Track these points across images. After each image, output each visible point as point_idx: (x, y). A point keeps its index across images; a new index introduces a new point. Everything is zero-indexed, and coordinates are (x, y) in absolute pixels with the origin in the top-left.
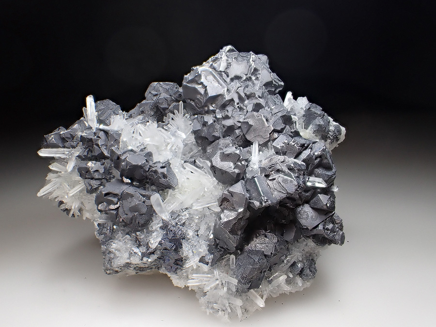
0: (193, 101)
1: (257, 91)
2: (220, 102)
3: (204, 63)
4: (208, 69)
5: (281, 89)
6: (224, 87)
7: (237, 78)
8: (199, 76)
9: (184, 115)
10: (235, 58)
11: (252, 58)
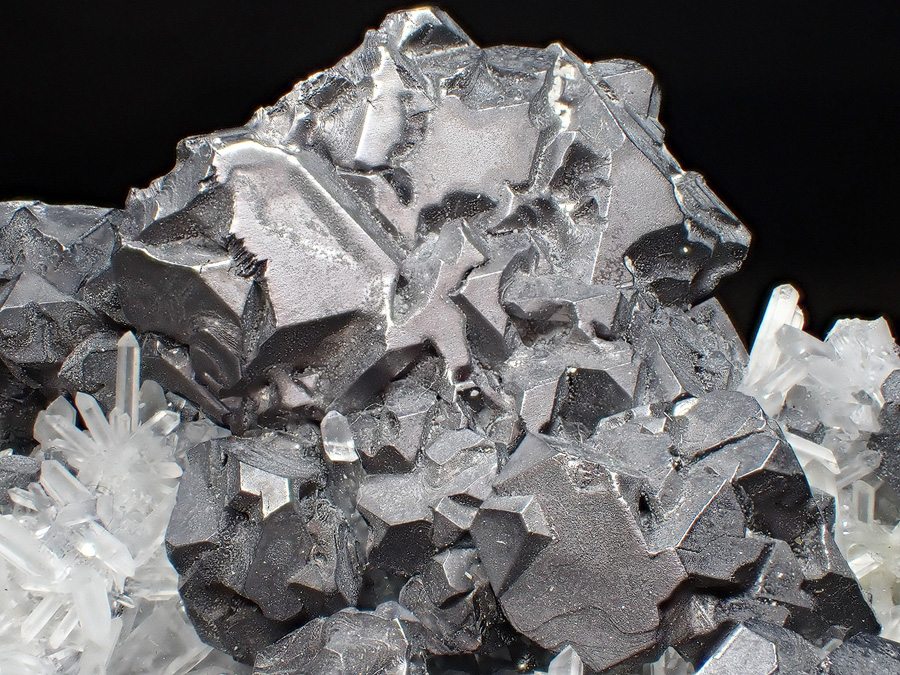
0: (185, 347)
1: (587, 294)
2: (350, 357)
3: (261, 112)
4: (277, 152)
5: (733, 267)
6: (374, 270)
7: (464, 204)
8: (220, 195)
9: (146, 415)
10: (451, 84)
11: (558, 81)
